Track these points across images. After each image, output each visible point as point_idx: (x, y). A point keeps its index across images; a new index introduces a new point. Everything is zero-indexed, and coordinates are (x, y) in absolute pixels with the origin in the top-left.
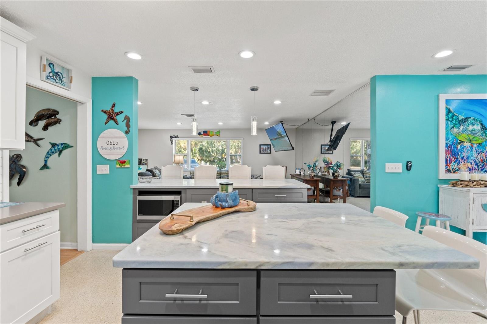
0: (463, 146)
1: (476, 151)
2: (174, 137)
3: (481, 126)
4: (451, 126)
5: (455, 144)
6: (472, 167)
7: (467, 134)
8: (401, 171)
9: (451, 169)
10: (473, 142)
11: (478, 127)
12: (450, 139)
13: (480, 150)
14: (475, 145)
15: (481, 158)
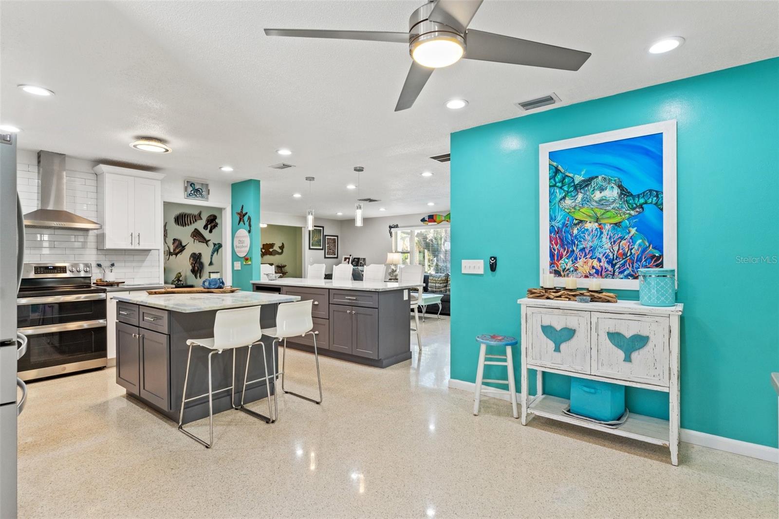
0: (584, 230)
1: (608, 237)
2: (393, 228)
3: (619, 190)
4: (559, 196)
5: (567, 227)
6: (601, 267)
7: (592, 206)
8: (481, 271)
9: (560, 269)
10: (603, 221)
11: (612, 193)
12: (559, 218)
13: (618, 235)
15: (619, 250)
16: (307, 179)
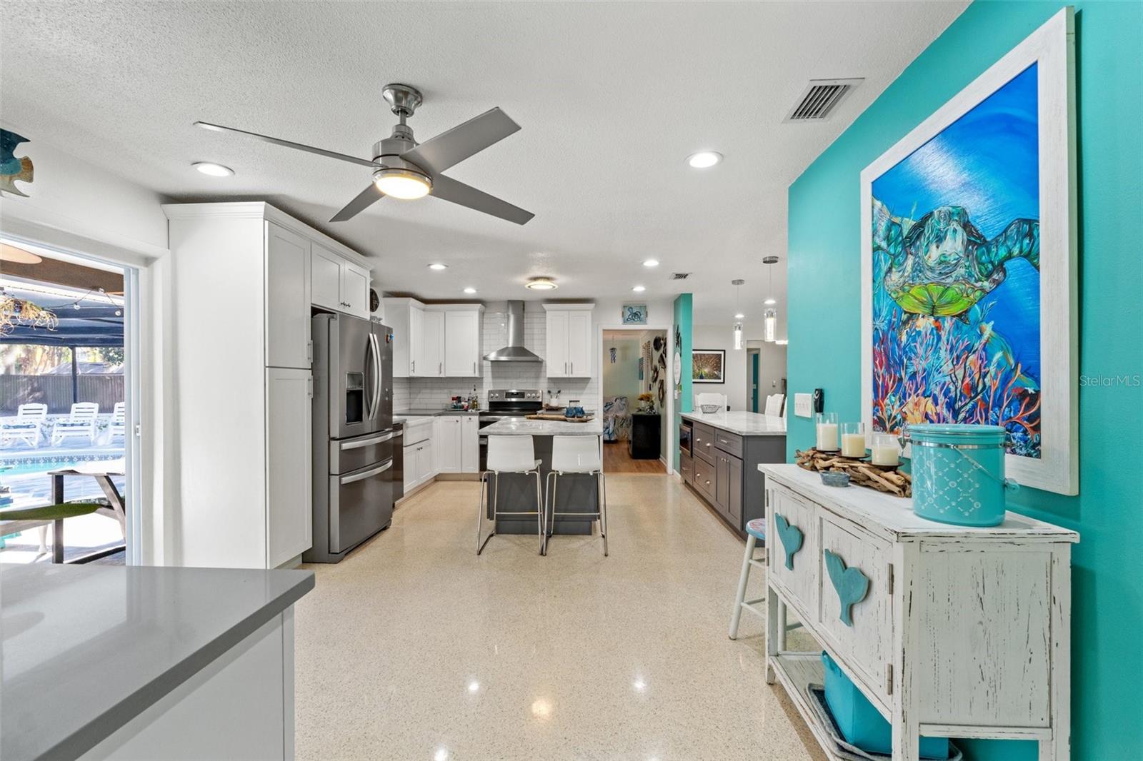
0: (914, 334)
1: (949, 347)
3: (965, 234)
4: (884, 268)
5: (894, 329)
6: (938, 415)
7: (926, 281)
8: (809, 413)
9: (885, 417)
10: (941, 312)
11: (955, 244)
12: (884, 313)
13: (963, 341)
14: (948, 324)
15: (964, 377)
16: (734, 282)
